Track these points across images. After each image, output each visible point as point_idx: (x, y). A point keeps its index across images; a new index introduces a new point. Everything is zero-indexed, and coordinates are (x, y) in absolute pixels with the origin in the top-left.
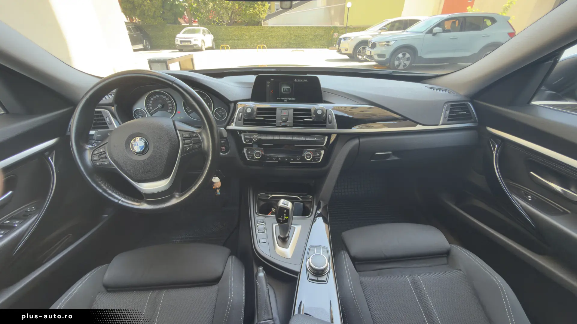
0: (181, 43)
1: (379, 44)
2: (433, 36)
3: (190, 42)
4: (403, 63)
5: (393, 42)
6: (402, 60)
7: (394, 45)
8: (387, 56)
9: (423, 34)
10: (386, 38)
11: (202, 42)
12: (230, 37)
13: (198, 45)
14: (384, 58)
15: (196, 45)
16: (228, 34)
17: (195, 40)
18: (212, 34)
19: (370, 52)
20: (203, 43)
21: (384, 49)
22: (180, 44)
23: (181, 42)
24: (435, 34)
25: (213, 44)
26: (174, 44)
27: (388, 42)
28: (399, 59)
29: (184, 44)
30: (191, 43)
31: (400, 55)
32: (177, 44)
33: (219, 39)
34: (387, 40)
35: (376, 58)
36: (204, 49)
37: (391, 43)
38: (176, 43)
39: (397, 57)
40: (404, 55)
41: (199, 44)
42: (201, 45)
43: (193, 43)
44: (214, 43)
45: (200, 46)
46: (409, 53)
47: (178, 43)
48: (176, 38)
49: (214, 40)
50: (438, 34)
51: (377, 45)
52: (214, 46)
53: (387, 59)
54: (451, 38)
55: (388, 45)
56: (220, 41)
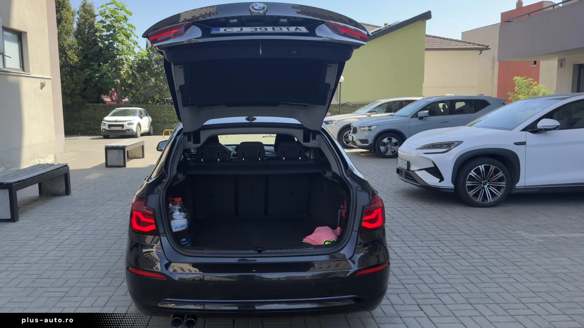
0: (109, 128)
1: (360, 129)
2: (419, 120)
3: (122, 126)
4: (391, 148)
5: (375, 127)
6: (389, 145)
7: (376, 130)
8: (371, 141)
9: (409, 118)
10: (367, 122)
11: (138, 126)
12: (174, 119)
13: (132, 130)
14: (368, 143)
15: (129, 130)
16: (173, 115)
17: (129, 124)
18: (150, 115)
19: (352, 137)
20: (139, 128)
21: (367, 134)
22: (107, 129)
23: (110, 126)
24: (421, 118)
25: (150, 129)
26: (99, 129)
27: (370, 127)
28: (384, 144)
29: (113, 128)
30: (123, 128)
31: (385, 140)
32: (103, 129)
33: (159, 122)
34: (369, 124)
35: (359, 143)
36: (139, 134)
37: (373, 128)
38: (102, 127)
39: (382, 142)
40: (390, 139)
41: (134, 128)
42: (137, 130)
43: (127, 127)
44: (152, 128)
45: (135, 131)
46: (394, 137)
47: (104, 127)
48: (103, 122)
49: (152, 124)
50: (424, 118)
51: (358, 130)
52: (152, 131)
53: (370, 144)
54: (441, 121)
55: (370, 130)
56: (160, 124)
